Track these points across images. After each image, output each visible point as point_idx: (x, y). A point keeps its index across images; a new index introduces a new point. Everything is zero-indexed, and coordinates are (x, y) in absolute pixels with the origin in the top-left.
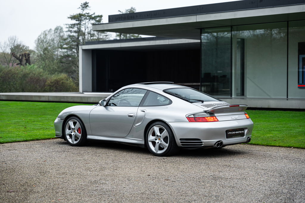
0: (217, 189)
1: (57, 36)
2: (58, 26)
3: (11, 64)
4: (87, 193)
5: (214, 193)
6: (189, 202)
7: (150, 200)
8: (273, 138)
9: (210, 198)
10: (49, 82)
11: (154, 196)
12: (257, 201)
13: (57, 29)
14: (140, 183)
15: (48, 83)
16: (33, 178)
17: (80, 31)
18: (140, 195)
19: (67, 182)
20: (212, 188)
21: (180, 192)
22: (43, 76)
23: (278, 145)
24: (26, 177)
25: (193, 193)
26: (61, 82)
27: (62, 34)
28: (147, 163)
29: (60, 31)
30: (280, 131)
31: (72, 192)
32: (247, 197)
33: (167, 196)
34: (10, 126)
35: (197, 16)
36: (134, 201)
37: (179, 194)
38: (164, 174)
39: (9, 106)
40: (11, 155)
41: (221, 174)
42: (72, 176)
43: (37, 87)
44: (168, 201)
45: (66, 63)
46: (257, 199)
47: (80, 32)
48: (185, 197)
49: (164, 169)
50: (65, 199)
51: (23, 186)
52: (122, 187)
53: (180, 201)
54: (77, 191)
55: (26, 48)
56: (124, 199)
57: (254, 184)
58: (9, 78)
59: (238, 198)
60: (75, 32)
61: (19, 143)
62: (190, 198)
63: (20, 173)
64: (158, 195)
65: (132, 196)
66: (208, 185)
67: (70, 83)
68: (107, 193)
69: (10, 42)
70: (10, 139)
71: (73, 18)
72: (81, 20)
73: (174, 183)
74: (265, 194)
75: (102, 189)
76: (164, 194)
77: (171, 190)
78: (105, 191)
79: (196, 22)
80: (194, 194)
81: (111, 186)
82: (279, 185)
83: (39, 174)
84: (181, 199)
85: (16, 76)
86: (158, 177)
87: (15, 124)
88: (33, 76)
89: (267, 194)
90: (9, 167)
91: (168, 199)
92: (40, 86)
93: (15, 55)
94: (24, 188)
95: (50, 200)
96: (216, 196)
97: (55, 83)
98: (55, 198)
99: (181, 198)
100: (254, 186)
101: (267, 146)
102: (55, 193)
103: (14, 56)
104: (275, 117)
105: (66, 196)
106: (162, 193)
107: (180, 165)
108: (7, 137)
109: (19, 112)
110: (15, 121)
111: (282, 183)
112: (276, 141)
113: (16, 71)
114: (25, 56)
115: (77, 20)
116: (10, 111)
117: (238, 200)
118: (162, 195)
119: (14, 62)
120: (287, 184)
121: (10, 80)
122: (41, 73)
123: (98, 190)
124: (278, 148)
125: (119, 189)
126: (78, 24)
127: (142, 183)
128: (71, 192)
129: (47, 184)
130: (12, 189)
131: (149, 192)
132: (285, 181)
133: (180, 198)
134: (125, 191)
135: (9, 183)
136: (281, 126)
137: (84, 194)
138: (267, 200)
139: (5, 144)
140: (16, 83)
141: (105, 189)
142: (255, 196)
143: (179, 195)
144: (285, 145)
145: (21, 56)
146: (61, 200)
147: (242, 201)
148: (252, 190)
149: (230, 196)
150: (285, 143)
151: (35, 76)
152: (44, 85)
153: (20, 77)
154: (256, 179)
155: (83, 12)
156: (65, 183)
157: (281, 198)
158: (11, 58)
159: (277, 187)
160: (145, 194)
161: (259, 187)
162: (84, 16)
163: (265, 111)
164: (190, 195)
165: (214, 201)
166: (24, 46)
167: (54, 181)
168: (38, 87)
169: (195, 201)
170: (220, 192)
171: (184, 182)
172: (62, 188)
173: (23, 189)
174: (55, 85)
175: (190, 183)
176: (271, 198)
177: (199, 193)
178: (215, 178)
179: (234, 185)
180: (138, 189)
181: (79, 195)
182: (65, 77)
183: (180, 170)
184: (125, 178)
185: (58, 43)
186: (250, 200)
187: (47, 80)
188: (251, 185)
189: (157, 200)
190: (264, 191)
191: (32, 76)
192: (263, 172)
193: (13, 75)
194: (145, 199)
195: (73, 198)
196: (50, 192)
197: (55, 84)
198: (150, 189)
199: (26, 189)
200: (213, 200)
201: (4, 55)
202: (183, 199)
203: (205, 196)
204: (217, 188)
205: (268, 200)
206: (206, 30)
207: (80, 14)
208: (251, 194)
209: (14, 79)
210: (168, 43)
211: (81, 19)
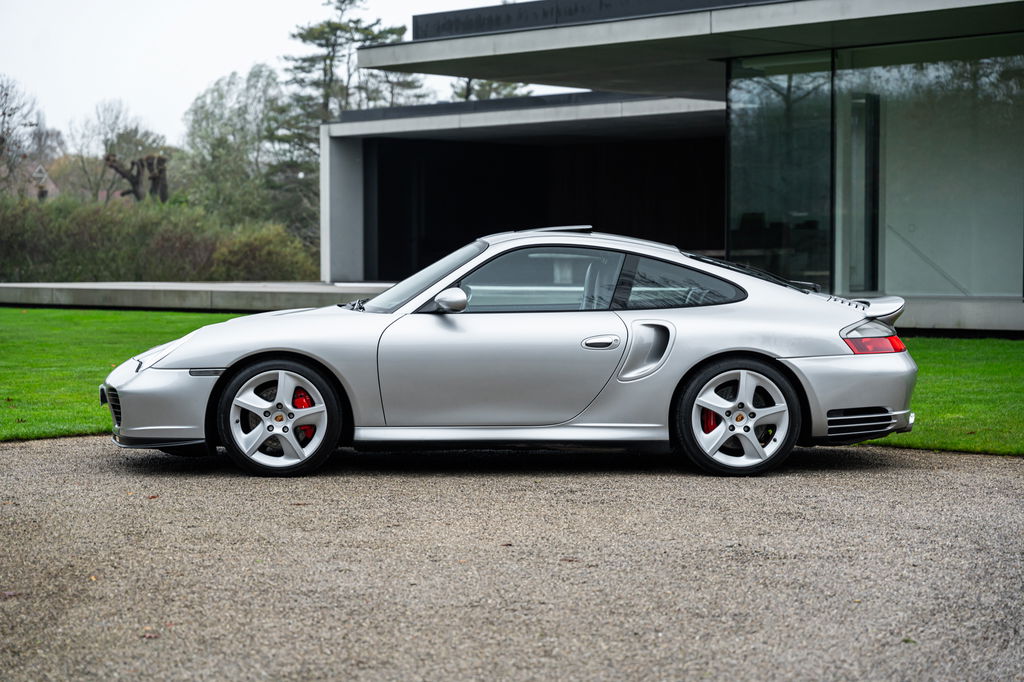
0: (745, 593)
1: (255, 98)
2: (258, 65)
3: (102, 195)
4: (277, 603)
5: (733, 607)
6: (636, 634)
7: (495, 628)
8: (964, 424)
9: (713, 623)
10: (224, 250)
11: (511, 614)
12: (883, 633)
13: (255, 74)
14: (473, 571)
15: (223, 254)
16: (96, 551)
17: (331, 80)
18: (463, 612)
19: (212, 566)
20: (727, 590)
21: (608, 602)
22: (203, 231)
23: (979, 449)
24: (75, 547)
25: (655, 605)
26: (264, 252)
27: (272, 92)
28: (509, 506)
29: (265, 83)
30: (993, 401)
31: (220, 599)
32: (849, 619)
33: (562, 612)
34: (59, 386)
35: (714, 13)
36: (437, 632)
37: (604, 607)
38: (564, 541)
39: (76, 324)
40: (42, 476)
41: (765, 541)
42: (237, 546)
43: (183, 269)
44: (559, 631)
45: (287, 190)
46: (884, 628)
47: (333, 84)
48: (622, 619)
49: (566, 526)
50: (190, 623)
51: (56, 576)
52: (405, 583)
53: (604, 630)
54: (240, 594)
55: (154, 141)
56: (402, 625)
57: (879, 576)
58: (92, 238)
59: (814, 622)
60: (316, 84)
61: (80, 439)
62: (642, 622)
63: (56, 535)
64: (529, 609)
65: (432, 612)
66: (711, 578)
67: (295, 254)
68: (346, 603)
69: (102, 119)
70: (53, 425)
71: (309, 35)
72: (334, 45)
73: (592, 569)
74: (916, 609)
75: (331, 589)
76: (551, 606)
77: (576, 595)
78: (340, 596)
79: (711, 34)
80: (659, 607)
81: (366, 579)
82: (970, 579)
83: (121, 537)
84: (608, 623)
85: (114, 229)
86: (540, 551)
87: (80, 378)
88: (171, 232)
89: (924, 610)
90: (22, 516)
91: (562, 624)
92: (194, 265)
93: (114, 161)
94: (57, 583)
95: (137, 625)
96: (736, 615)
97: (246, 252)
98: (155, 619)
99: (610, 621)
100: (880, 582)
101: (943, 450)
102: (161, 603)
103: (111, 166)
104: (978, 359)
105: (196, 612)
106: (543, 603)
107: (624, 512)
108: (41, 421)
109: (104, 342)
110: (84, 368)
111: (979, 572)
112: (973, 436)
113: (115, 215)
114: (150, 165)
115: (321, 45)
116: (77, 339)
117: (816, 630)
118: (542, 612)
119: (115, 186)
120: (1000, 576)
121: (94, 244)
122: (196, 221)
123: (316, 591)
124: (981, 457)
125: (391, 590)
126: (324, 58)
127: (479, 569)
128: (218, 597)
129: (141, 573)
130: (15, 588)
131: (499, 600)
132: (993, 565)
133: (604, 622)
134: (411, 596)
135: (7, 567)
136: (997, 386)
137: (264, 605)
138: (921, 629)
139: (32, 442)
140: (114, 255)
141: (341, 589)
142: (878, 616)
143: (605, 612)
144: (1007, 448)
145: (135, 168)
146: (176, 624)
147: (829, 633)
148: (871, 595)
149: (788, 616)
150: (1006, 443)
151: (179, 230)
152: (210, 262)
153: (128, 234)
154: (887, 558)
155: (341, 18)
156: (205, 567)
157: (972, 625)
158: (104, 172)
159: (961, 586)
160: (483, 607)
161: (895, 585)
162: (347, 32)
163: (946, 340)
164: (644, 610)
165: (726, 633)
166: (147, 134)
167: (168, 562)
168: (188, 267)
169: (657, 631)
170: (753, 601)
171: (628, 569)
172: (191, 586)
173: (50, 587)
174: (246, 261)
175: (650, 570)
176: (935, 623)
177: (675, 604)
178: (741, 556)
179: (807, 580)
180: (461, 591)
181: (245, 610)
182: (278, 234)
183: (623, 528)
184: (422, 552)
185: (258, 121)
186: (858, 629)
187: (218, 244)
188: (867, 578)
189: (520, 629)
190: (913, 599)
191: (166, 231)
192: (917, 535)
193: (104, 226)
194: (479, 623)
195: (222, 620)
196: (145, 599)
197: (246, 256)
198: (502, 592)
199: (62, 589)
200: (725, 629)
201: (81, 164)
202: (615, 625)
203: (697, 614)
204: (743, 587)
205: (922, 632)
206: (747, 65)
207: (329, 24)
208: (866, 610)
209: (109, 240)
210: (618, 115)
211: (336, 40)
